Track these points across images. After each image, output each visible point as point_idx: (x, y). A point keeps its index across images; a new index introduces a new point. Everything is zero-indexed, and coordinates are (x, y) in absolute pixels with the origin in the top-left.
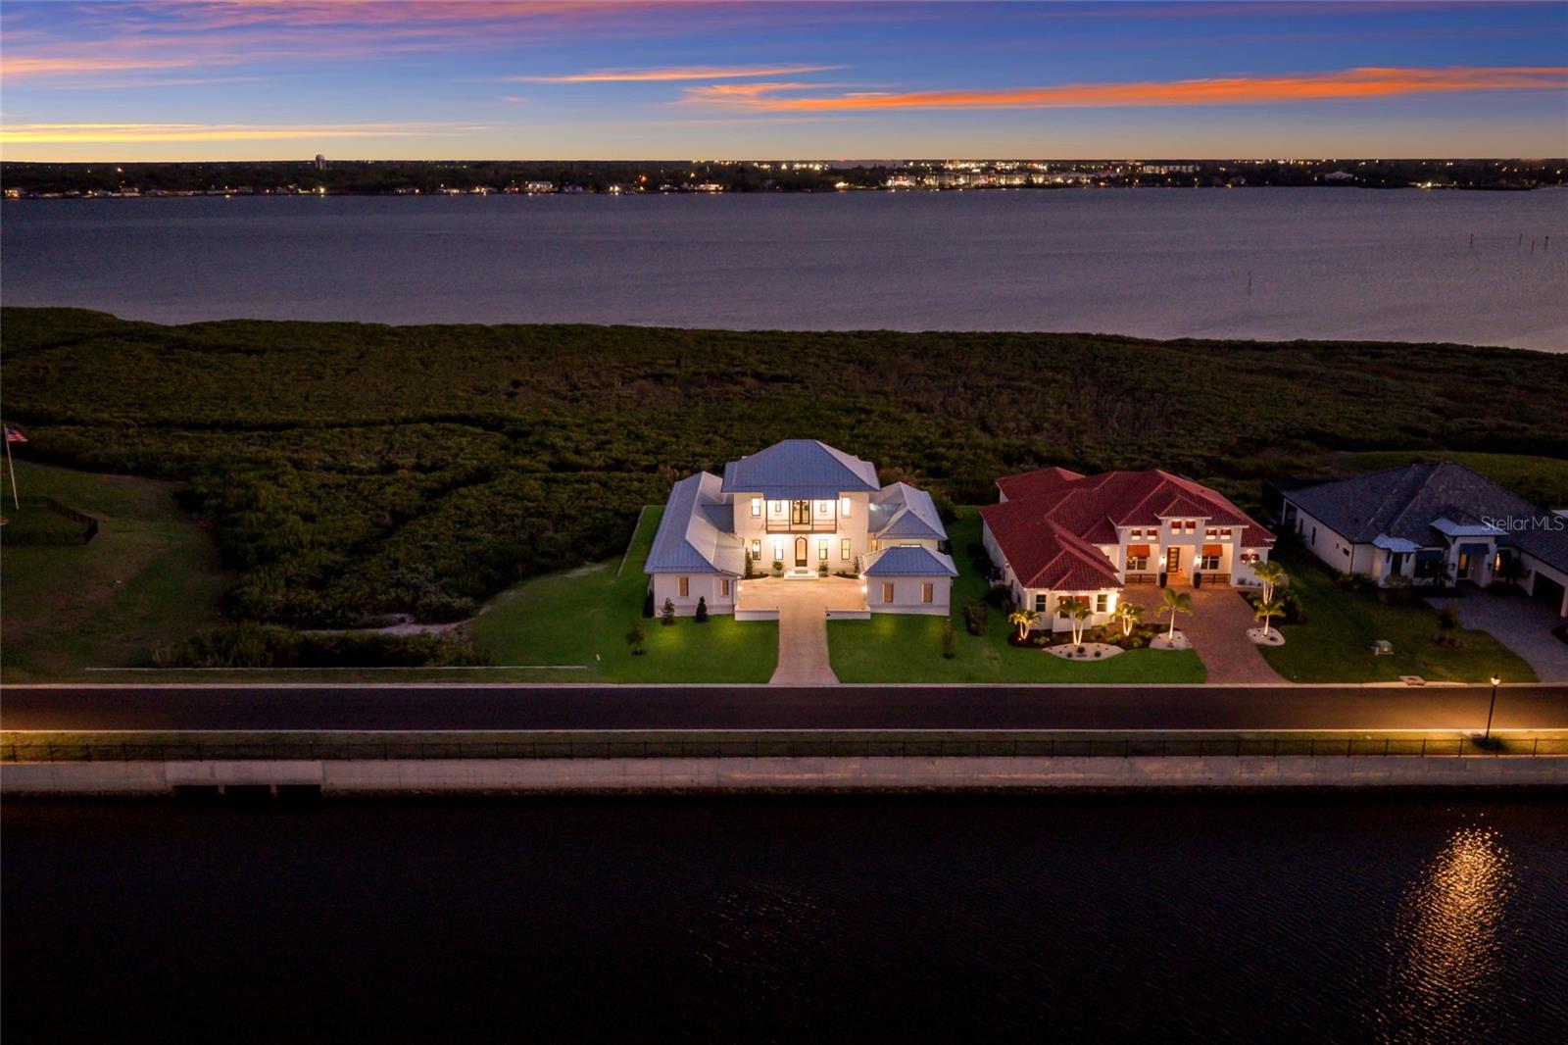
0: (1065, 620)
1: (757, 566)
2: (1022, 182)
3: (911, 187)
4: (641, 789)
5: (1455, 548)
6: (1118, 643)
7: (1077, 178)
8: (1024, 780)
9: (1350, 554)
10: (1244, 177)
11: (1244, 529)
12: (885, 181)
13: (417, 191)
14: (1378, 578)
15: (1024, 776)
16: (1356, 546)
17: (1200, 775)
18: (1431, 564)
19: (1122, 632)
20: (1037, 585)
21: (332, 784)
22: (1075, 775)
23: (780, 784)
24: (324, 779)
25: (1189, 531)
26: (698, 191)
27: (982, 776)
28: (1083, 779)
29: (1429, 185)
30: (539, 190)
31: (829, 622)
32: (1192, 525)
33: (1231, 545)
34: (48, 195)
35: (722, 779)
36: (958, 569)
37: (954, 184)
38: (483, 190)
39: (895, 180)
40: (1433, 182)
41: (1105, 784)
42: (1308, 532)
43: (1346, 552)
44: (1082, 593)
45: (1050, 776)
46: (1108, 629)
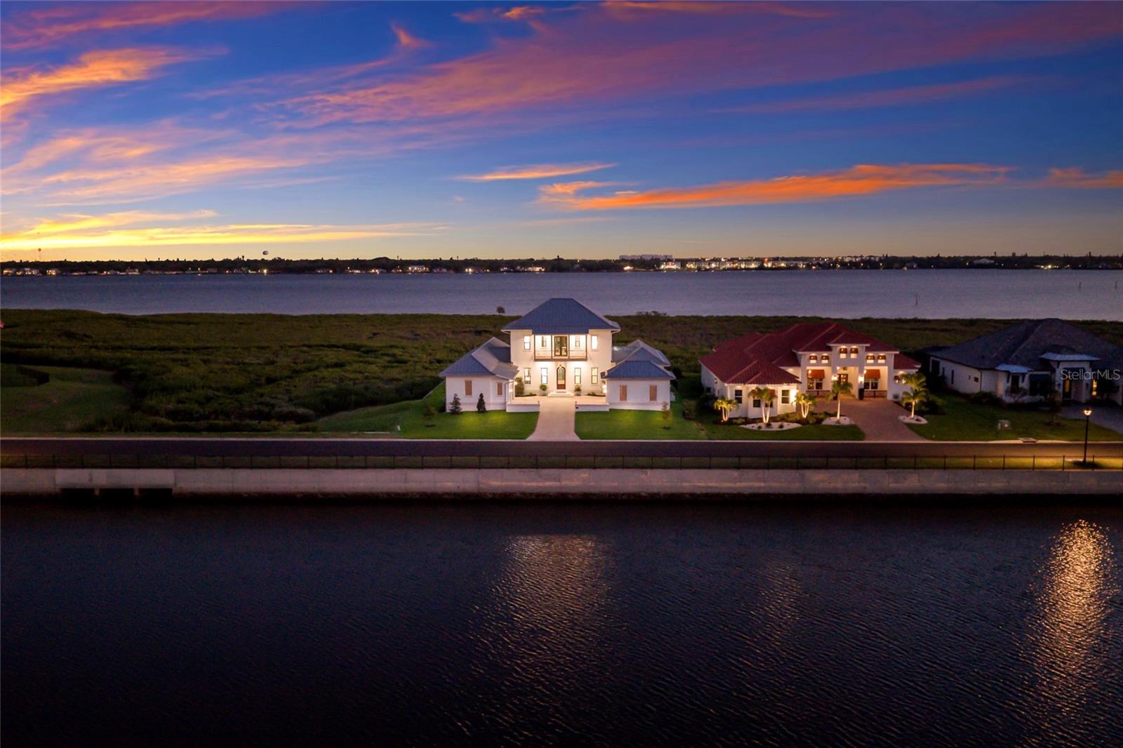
0: (757, 409)
1: (528, 389)
2: (757, 266)
3: (677, 269)
4: (418, 493)
5: (1060, 371)
6: (798, 422)
7: (796, 264)
8: (717, 488)
9: (979, 380)
10: (916, 263)
11: (896, 355)
12: (659, 266)
13: (331, 271)
14: (1002, 396)
15: (717, 485)
16: (983, 371)
17: (857, 484)
18: (1042, 385)
19: (801, 415)
20: (737, 381)
21: (181, 488)
22: (757, 484)
23: (528, 491)
24: (175, 484)
25: (853, 356)
26: (527, 272)
27: (684, 484)
28: (764, 488)
29: (1050, 267)
30: (416, 272)
31: (577, 414)
32: (856, 351)
33: (886, 367)
34: (76, 274)
35: (481, 486)
36: (676, 376)
37: (708, 268)
38: (377, 271)
39: (666, 265)
40: (1052, 265)
41: (781, 492)
42: (948, 374)
43: (976, 380)
44: (770, 387)
45: (738, 485)
46: (790, 415)
